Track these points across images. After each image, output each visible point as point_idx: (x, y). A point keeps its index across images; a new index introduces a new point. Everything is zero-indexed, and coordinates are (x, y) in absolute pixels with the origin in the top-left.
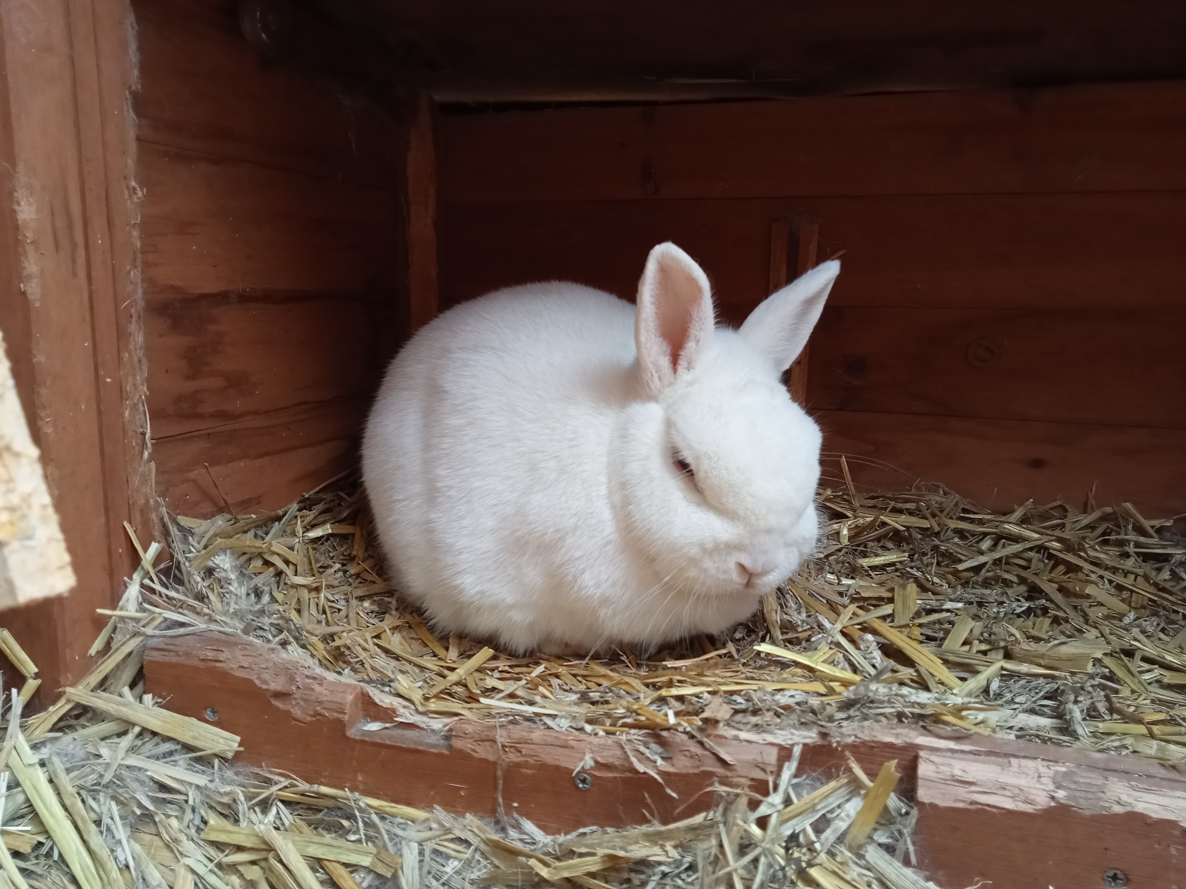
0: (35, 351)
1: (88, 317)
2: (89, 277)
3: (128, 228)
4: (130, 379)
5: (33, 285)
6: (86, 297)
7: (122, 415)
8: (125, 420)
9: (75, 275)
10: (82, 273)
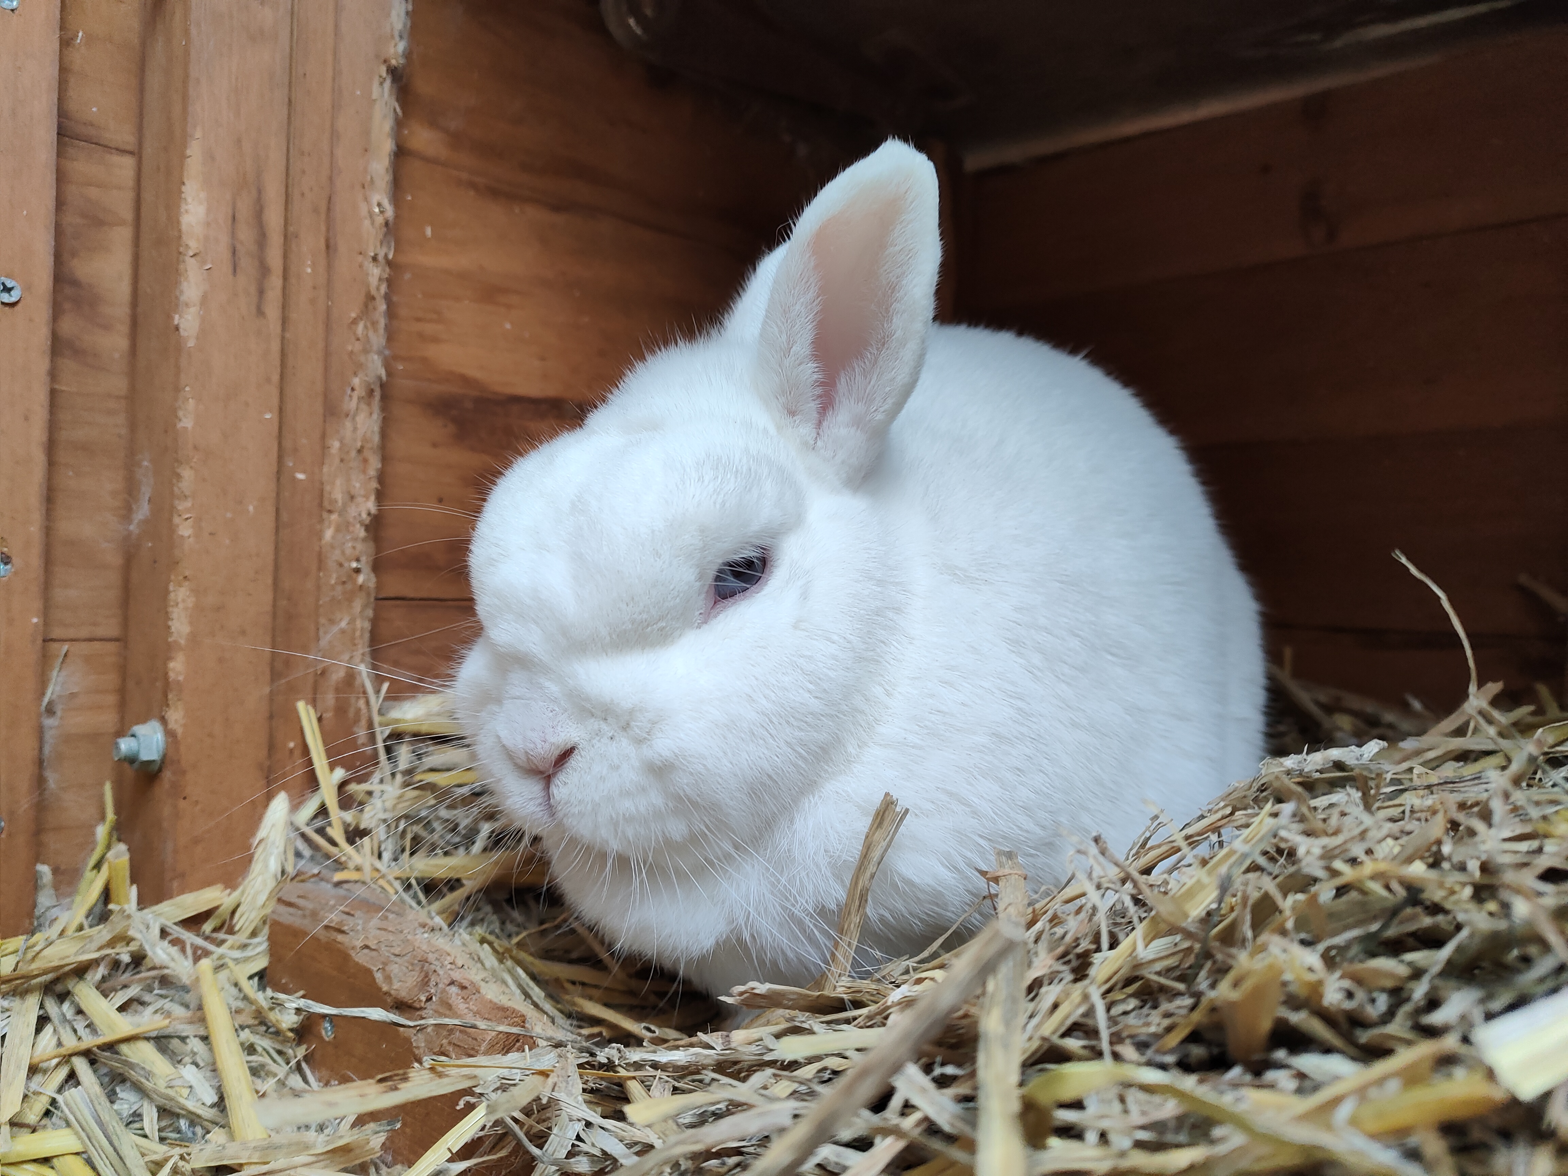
0: (180, 414)
1: (276, 378)
2: (285, 321)
3: (360, 258)
4: (338, 482)
5: (189, 317)
6: (275, 346)
7: (320, 536)
8: (323, 542)
9: (260, 312)
10: (273, 311)
